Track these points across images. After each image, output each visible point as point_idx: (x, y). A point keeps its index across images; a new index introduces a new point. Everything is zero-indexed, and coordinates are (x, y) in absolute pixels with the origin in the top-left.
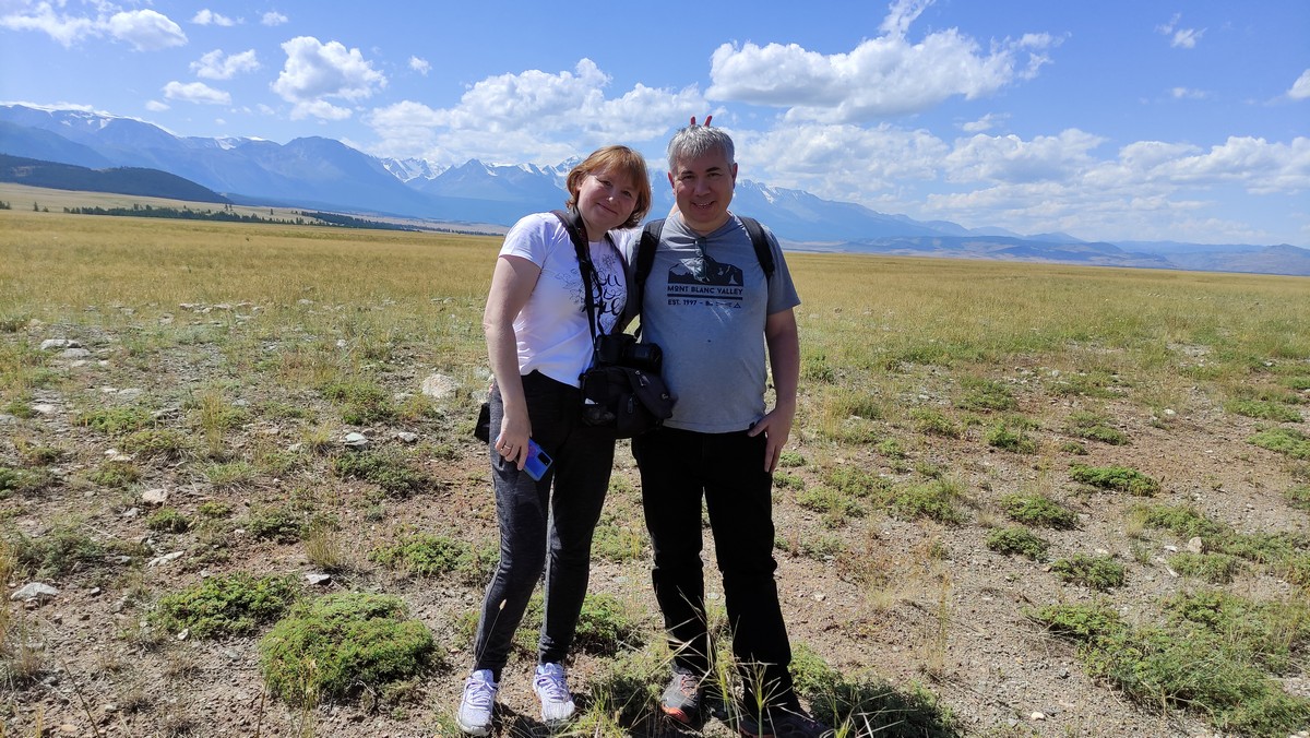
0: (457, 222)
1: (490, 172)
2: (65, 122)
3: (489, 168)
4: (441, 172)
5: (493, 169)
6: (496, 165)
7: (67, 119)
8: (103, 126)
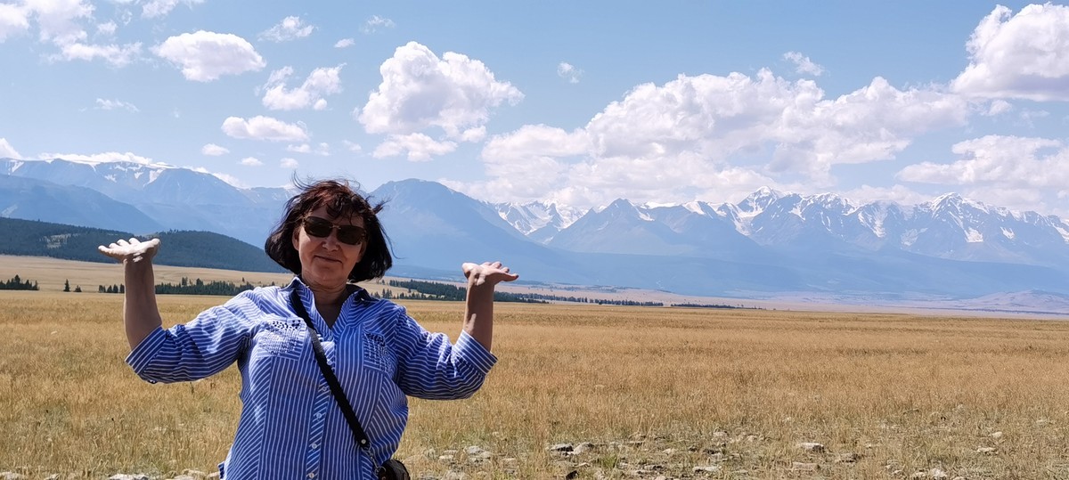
0: (598, 288)
1: (642, 216)
2: (109, 177)
3: (642, 210)
4: (575, 219)
5: (648, 211)
6: (653, 205)
7: (111, 173)
8: (152, 179)
